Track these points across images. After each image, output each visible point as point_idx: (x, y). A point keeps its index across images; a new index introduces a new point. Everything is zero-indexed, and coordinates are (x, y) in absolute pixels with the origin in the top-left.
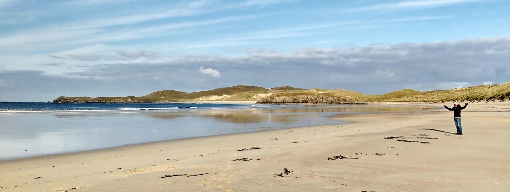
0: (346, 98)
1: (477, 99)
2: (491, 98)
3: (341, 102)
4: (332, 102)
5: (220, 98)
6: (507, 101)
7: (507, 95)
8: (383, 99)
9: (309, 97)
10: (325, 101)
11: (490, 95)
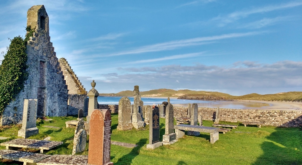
0: (223, 98)
1: (289, 100)
2: (294, 100)
3: (220, 99)
4: (216, 99)
5: (156, 95)
6: (300, 103)
7: (301, 99)
8: (242, 98)
9: (204, 96)
10: (212, 99)
11: (295, 99)
